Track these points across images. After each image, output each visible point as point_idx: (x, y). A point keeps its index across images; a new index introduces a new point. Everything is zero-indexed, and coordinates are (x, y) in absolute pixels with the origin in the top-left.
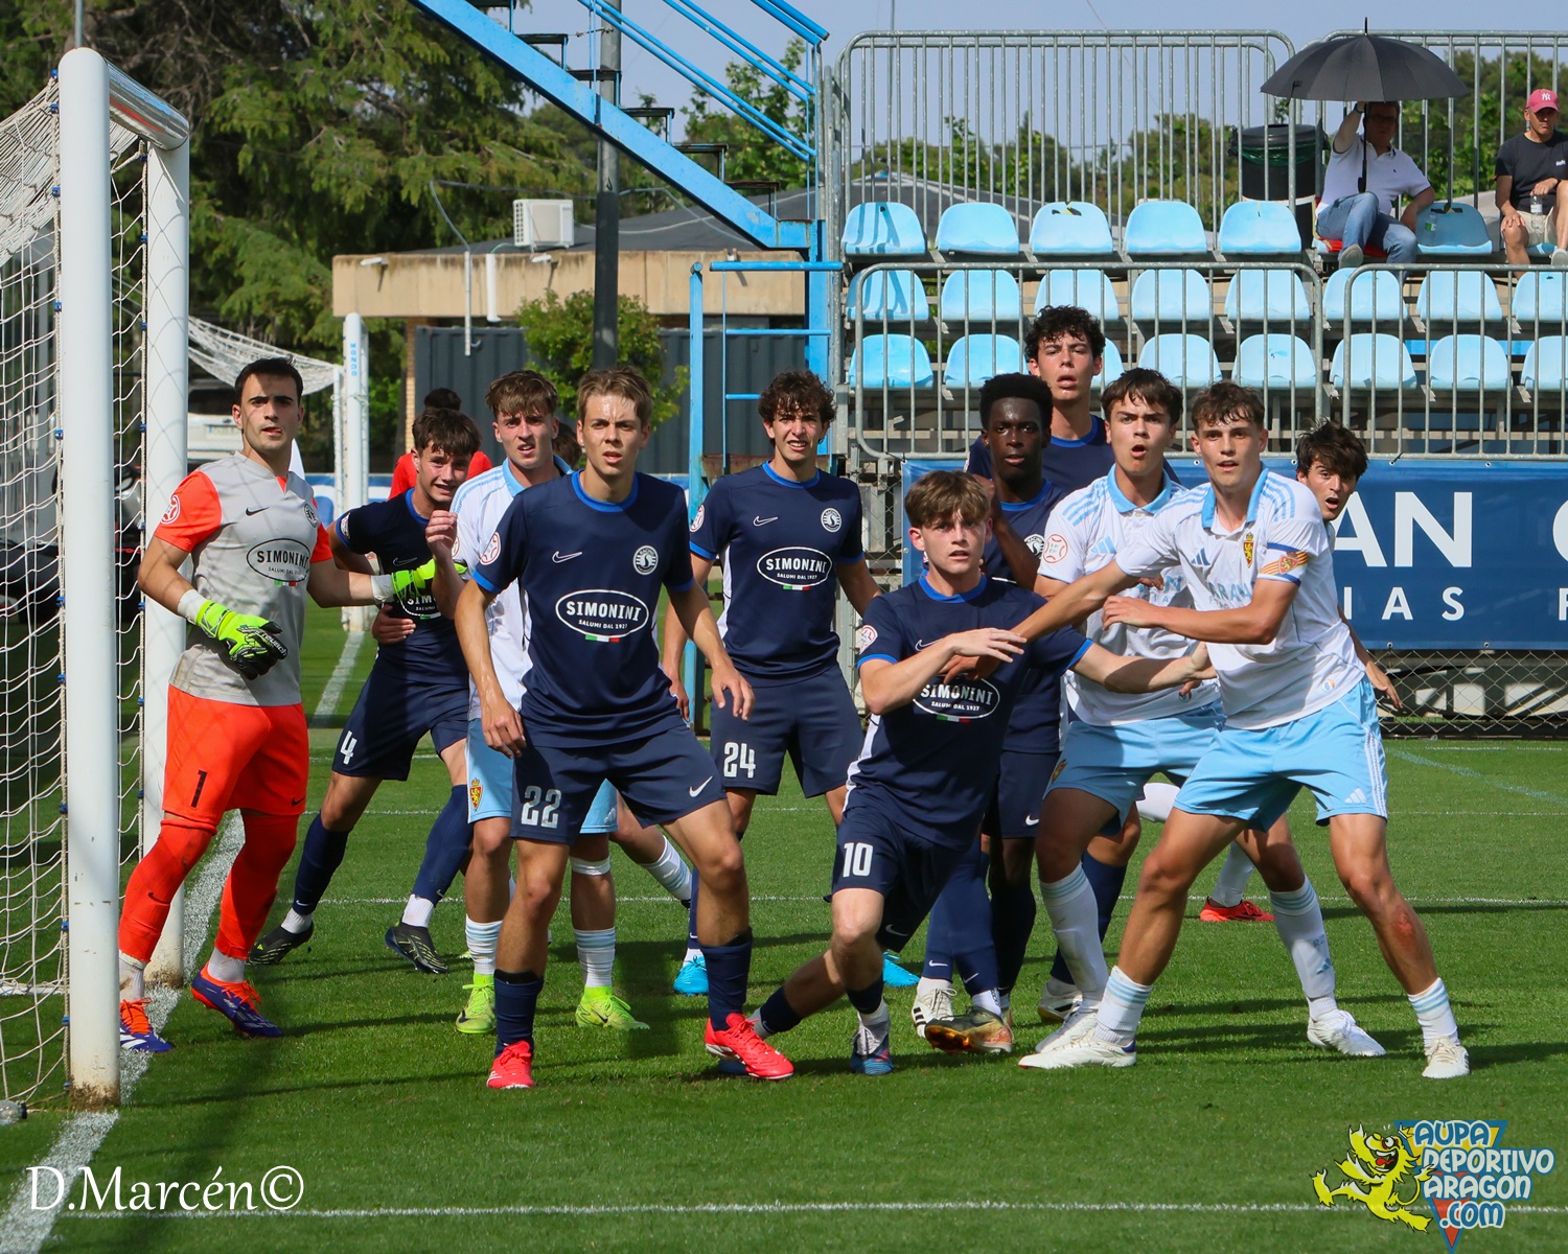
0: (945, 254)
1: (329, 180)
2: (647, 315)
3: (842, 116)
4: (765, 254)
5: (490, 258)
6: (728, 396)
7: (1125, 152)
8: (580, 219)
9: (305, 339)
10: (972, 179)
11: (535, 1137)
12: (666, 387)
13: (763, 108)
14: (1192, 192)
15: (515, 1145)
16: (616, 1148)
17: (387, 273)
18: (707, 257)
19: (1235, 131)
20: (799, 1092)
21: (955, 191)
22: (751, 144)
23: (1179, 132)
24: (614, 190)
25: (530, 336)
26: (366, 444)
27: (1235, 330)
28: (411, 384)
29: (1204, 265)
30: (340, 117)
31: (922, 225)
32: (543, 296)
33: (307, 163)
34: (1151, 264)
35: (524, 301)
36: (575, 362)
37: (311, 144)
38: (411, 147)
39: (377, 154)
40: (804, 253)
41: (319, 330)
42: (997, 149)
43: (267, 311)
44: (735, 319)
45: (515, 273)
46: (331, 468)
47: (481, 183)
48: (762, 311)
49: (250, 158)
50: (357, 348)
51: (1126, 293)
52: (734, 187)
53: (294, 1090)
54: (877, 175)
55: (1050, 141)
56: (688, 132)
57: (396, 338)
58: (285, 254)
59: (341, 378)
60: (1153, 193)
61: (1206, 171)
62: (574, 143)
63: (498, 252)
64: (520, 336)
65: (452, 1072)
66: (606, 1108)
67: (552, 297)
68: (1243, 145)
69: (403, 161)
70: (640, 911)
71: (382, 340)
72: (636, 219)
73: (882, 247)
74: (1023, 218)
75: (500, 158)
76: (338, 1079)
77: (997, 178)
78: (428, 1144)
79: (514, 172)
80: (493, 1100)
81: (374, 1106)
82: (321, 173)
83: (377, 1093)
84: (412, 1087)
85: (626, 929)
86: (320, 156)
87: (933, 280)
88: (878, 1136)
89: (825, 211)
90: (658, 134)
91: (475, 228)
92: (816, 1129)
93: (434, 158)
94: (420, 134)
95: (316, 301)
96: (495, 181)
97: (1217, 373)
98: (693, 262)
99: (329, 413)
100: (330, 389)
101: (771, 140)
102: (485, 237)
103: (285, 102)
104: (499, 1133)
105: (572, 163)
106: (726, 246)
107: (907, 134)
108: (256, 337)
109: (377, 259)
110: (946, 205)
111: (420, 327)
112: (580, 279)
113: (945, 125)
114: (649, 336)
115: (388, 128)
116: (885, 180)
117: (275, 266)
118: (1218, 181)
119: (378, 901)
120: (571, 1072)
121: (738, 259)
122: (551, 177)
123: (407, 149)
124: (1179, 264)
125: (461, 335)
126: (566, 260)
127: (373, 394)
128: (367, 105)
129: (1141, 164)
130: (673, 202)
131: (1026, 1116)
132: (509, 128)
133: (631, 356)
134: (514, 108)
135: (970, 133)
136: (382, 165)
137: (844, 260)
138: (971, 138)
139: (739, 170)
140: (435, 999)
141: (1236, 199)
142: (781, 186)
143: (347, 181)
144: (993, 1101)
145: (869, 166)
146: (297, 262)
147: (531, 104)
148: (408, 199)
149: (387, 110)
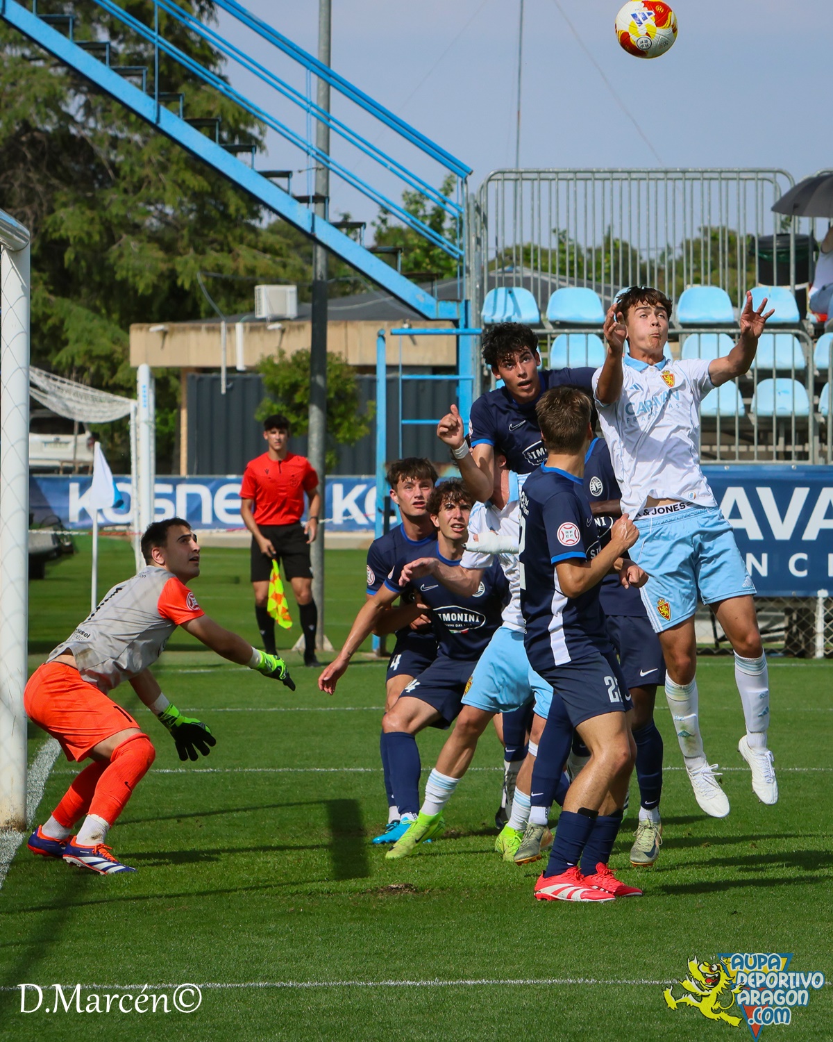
0: (553, 324)
1: (128, 271)
2: (348, 366)
3: (482, 228)
4: (429, 323)
5: (239, 326)
6: (405, 422)
7: (678, 253)
8: (301, 299)
9: (111, 382)
10: (572, 272)
11: (269, 934)
12: (360, 415)
13: (428, 222)
14: (724, 280)
15: (256, 940)
16: (326, 941)
17: (168, 338)
18: (389, 326)
19: (753, 239)
20: (452, 904)
21: (560, 280)
22: (419, 247)
23: (714, 239)
24: (325, 278)
25: (267, 380)
26: (153, 455)
27: (753, 376)
28: (184, 414)
29: (732, 331)
30: (135, 229)
31: (537, 303)
32: (275, 352)
33: (112, 261)
34: (695, 330)
35: (262, 355)
36: (298, 398)
37: (115, 247)
38: (184, 249)
39: (161, 254)
40: (456, 323)
41: (120, 376)
42: (589, 251)
43: (85, 363)
44: (408, 368)
45: (256, 337)
46: (128, 471)
47: (233, 274)
48: (426, 362)
49: (72, 257)
50: (147, 388)
51: (678, 350)
52: (408, 276)
53: (103, 902)
54: (506, 268)
55: (625, 245)
56: (376, 239)
57: (174, 382)
58: (97, 324)
59: (136, 410)
60: (697, 281)
61: (733, 266)
62: (297, 246)
63: (245, 322)
64: (259, 380)
65: (213, 889)
66: (318, 914)
67: (282, 353)
68: (759, 248)
69: (179, 259)
70: (342, 778)
71: (164, 383)
72: (340, 299)
73: (509, 318)
74: (607, 298)
75: (246, 257)
76: (134, 894)
77: (589, 271)
78: (195, 939)
79: (255, 267)
80: (240, 909)
81: (158, 913)
82: (122, 267)
83: (160, 904)
84: (184, 900)
85: (332, 791)
86: (121, 255)
87: (544, 341)
88: (506, 933)
89: (470, 295)
90: (355, 240)
91: (228, 305)
92: (464, 928)
93: (200, 257)
94: (191, 242)
95: (118, 356)
96: (242, 272)
97: (741, 405)
98: (379, 328)
99: (127, 433)
100: (128, 417)
101: (432, 245)
102: (235, 312)
103: (97, 220)
104: (244, 931)
105: (295, 260)
106: (401, 317)
107: (527, 240)
108: (77, 380)
109: (160, 327)
110: (554, 289)
111: (190, 374)
112: (301, 341)
113: (553, 235)
114: (348, 380)
115: (168, 236)
116: (511, 272)
117: (90, 331)
118: (742, 273)
119: (162, 771)
120: (294, 889)
121: (410, 327)
122: (281, 270)
123: (181, 251)
124: (715, 330)
125: (219, 379)
126: (292, 328)
127: (158, 420)
128: (154, 221)
129: (688, 261)
130: (365, 288)
131: (609, 920)
132: (251, 237)
133: (337, 394)
134: (255, 222)
135: (570, 240)
136: (163, 261)
137: (483, 327)
138: (570, 243)
139: (411, 265)
140: (200, 838)
141: (754, 285)
142: (439, 276)
143: (139, 273)
144: (586, 909)
145: (500, 264)
146: (105, 329)
147: (267, 220)
148: (183, 285)
149: (168, 224)
